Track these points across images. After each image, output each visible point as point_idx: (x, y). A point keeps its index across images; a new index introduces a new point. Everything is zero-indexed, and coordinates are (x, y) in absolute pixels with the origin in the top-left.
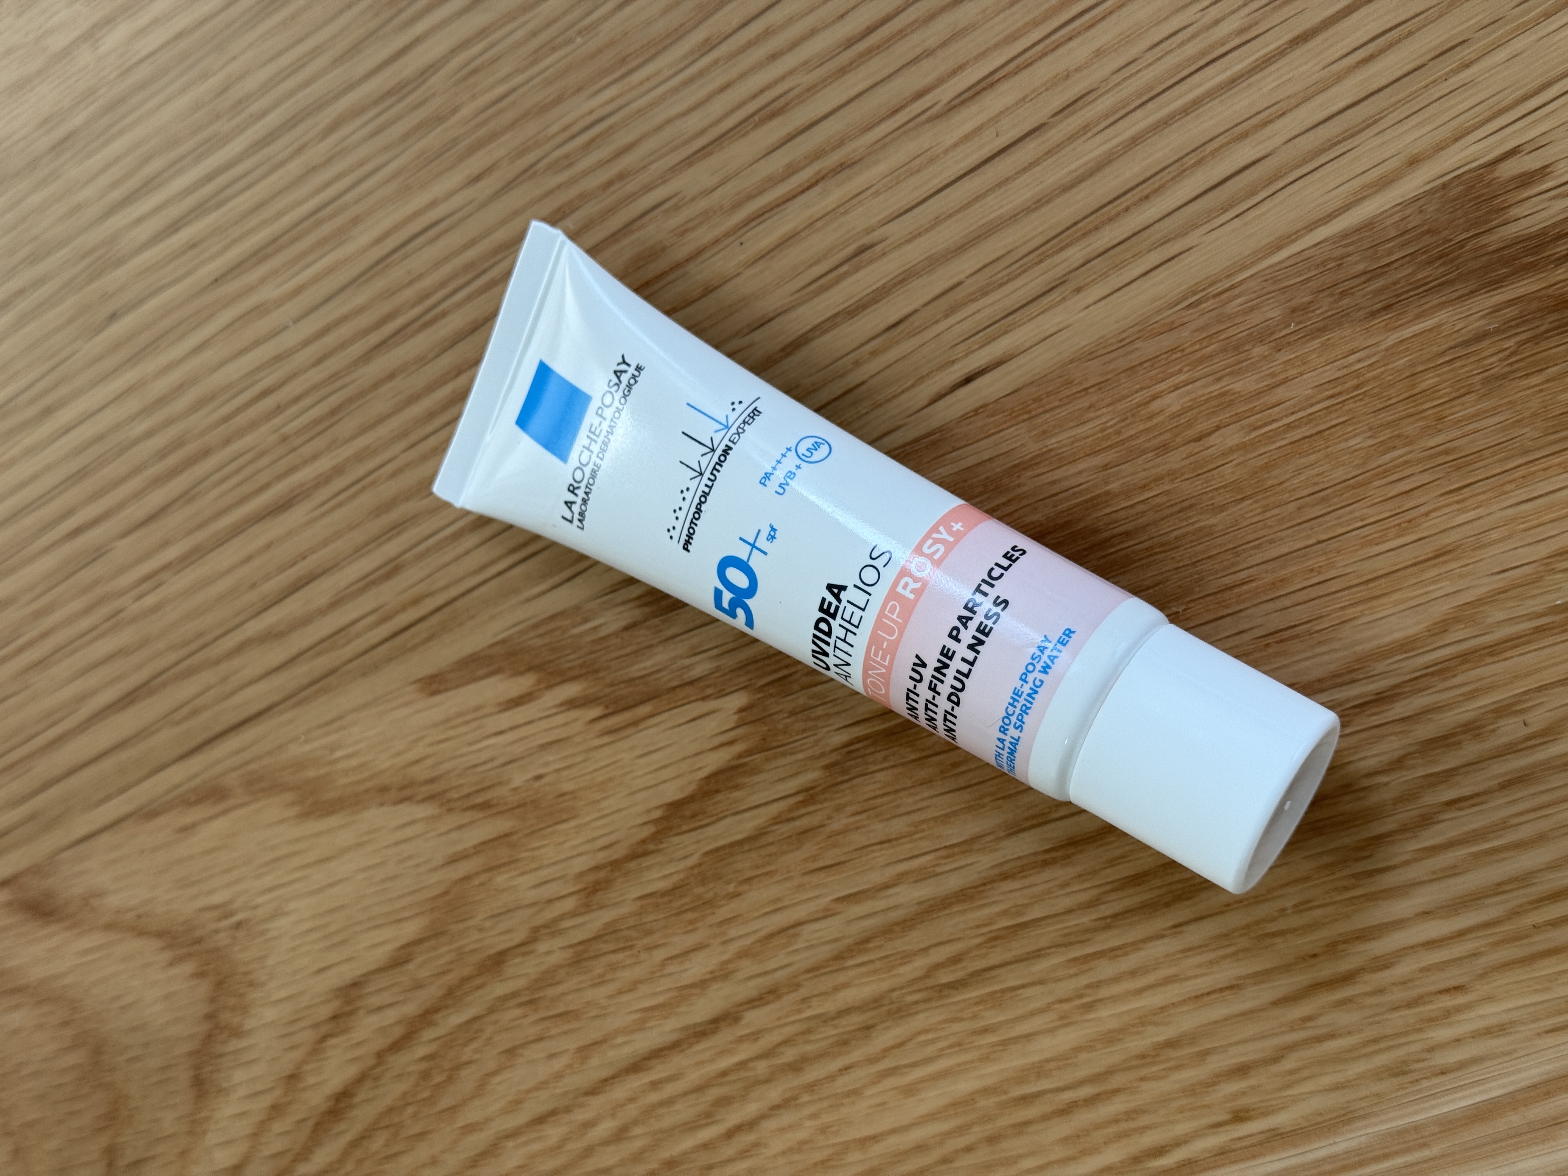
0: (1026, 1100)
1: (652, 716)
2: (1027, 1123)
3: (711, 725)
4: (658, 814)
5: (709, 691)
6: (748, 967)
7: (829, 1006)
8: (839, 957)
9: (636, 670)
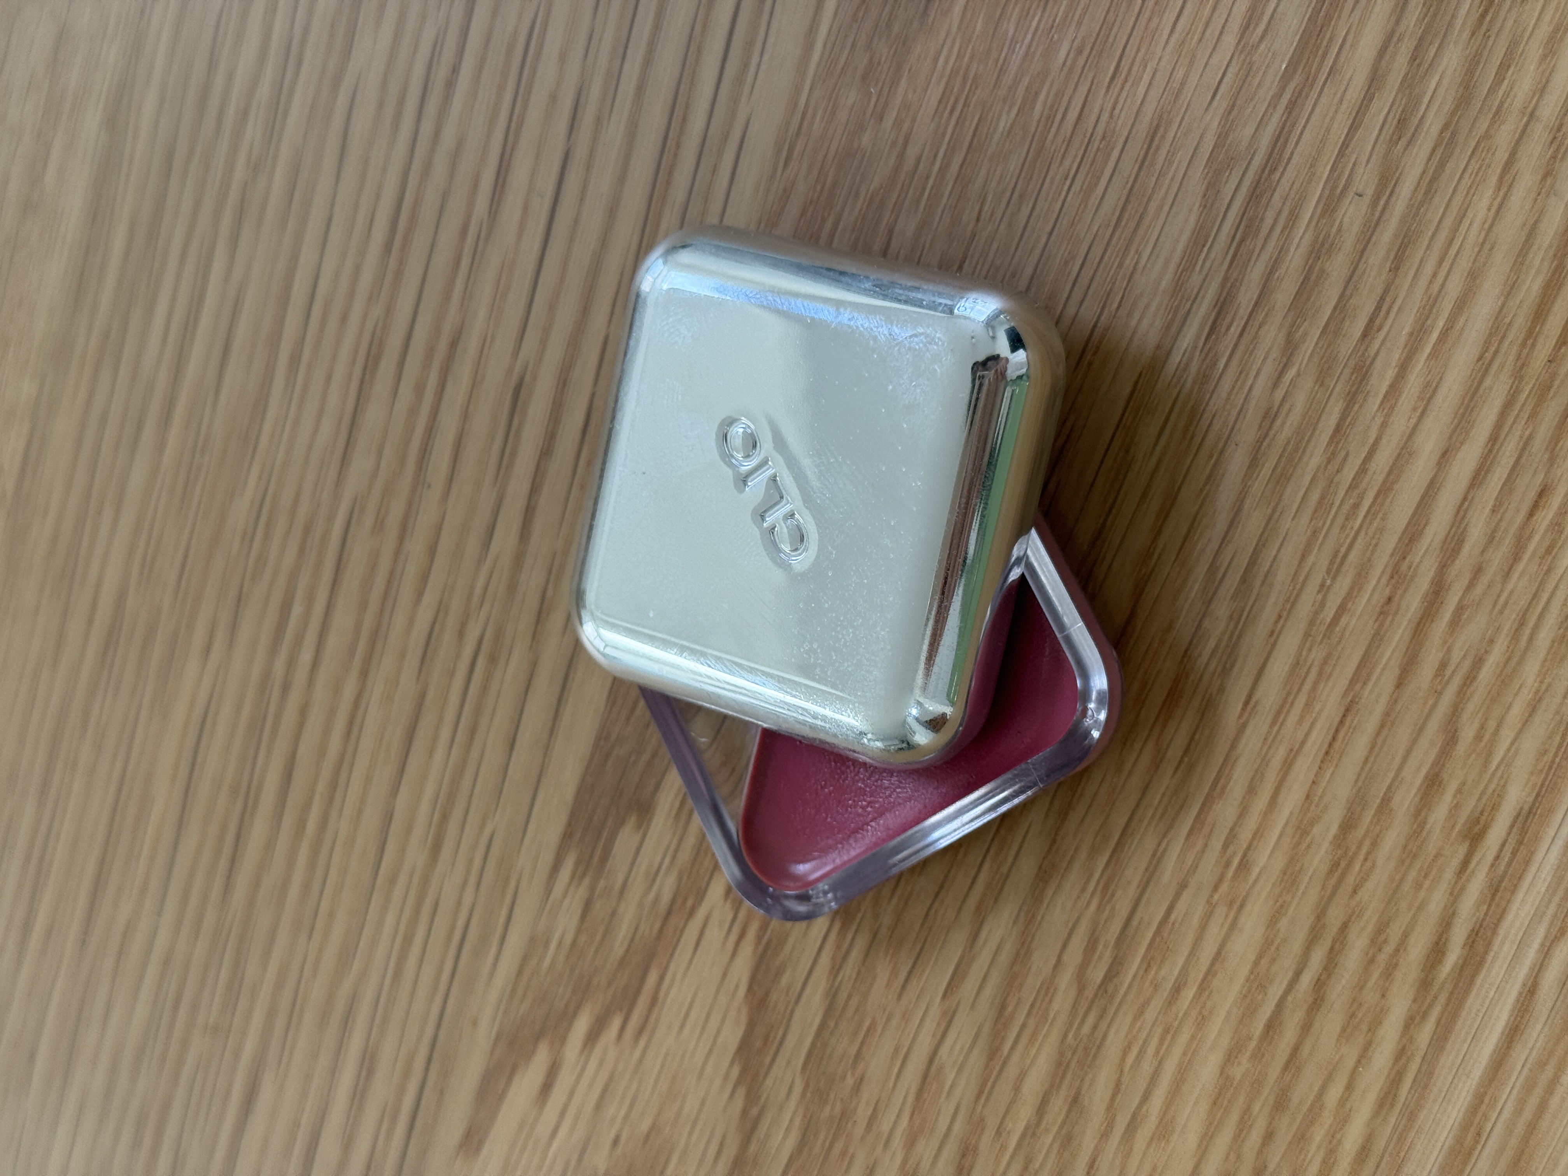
1: (662, 978)
4: (736, 1070)
5: (690, 903)
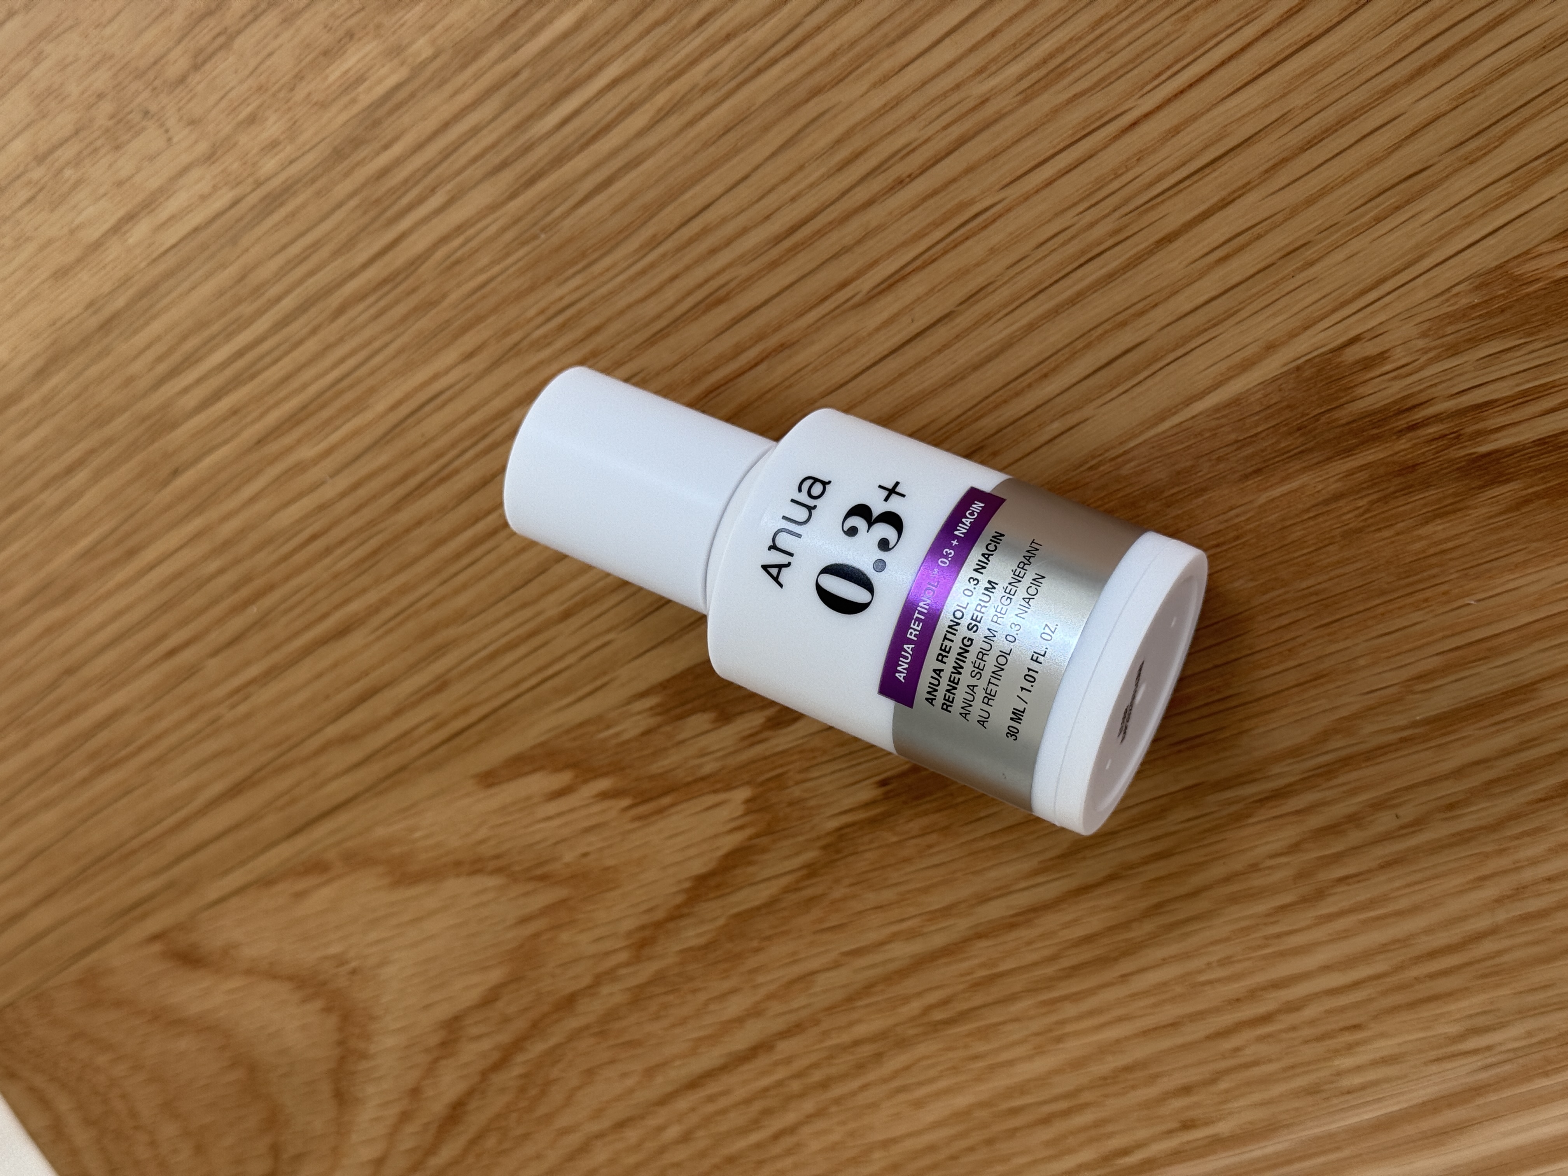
0: (1014, 1112)
2: (1016, 1130)
3: (724, 813)
6: (776, 1007)
7: (845, 1038)
8: (850, 999)
9: (656, 768)
